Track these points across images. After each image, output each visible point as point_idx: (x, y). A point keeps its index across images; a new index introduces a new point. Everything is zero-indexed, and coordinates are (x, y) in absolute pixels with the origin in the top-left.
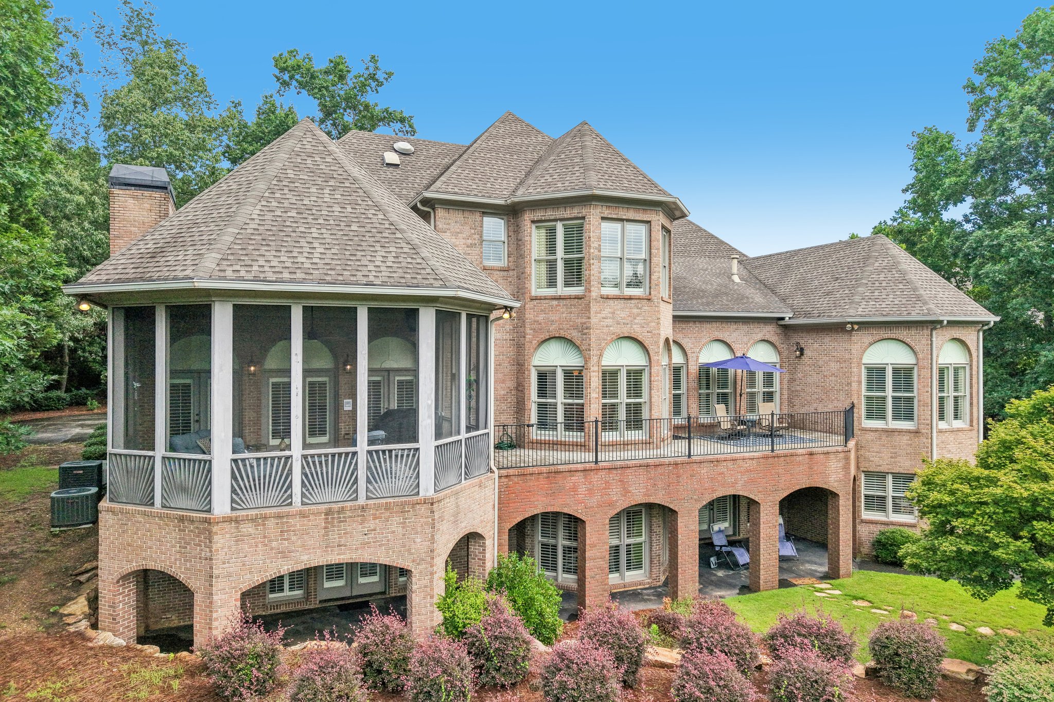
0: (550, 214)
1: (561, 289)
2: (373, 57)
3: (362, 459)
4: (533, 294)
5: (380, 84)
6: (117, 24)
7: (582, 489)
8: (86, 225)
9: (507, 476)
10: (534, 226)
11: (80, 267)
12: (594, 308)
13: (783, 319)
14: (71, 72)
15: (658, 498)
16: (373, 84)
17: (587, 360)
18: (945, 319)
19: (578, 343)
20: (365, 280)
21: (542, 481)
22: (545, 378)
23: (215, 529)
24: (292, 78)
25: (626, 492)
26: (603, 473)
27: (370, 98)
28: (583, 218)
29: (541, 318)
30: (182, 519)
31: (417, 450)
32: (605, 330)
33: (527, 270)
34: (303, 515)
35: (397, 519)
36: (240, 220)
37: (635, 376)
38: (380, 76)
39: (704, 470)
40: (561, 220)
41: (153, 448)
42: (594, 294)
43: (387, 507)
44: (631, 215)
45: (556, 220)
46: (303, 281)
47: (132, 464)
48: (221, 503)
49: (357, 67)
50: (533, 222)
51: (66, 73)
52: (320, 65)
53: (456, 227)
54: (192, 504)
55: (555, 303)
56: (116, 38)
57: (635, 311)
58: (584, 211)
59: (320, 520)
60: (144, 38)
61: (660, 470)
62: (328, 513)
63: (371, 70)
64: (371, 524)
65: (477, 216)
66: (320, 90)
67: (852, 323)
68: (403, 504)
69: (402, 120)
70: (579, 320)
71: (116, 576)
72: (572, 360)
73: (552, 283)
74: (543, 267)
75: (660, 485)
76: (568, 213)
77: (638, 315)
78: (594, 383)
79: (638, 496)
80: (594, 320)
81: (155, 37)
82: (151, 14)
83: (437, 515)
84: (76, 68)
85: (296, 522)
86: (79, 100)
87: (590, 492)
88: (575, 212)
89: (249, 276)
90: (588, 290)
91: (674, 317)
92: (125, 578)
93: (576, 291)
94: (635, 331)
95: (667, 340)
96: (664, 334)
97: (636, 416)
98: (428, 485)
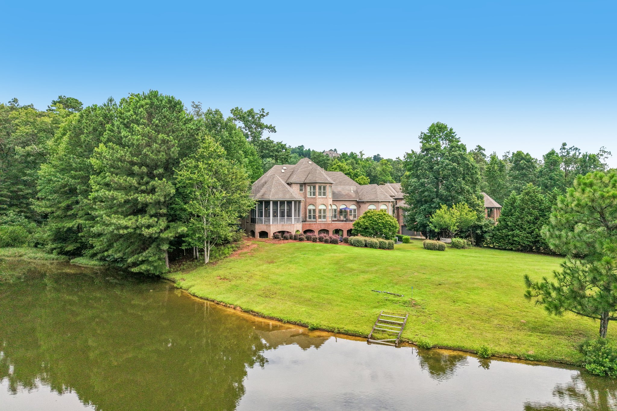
1: (312, 196)
3: (286, 219)
4: (308, 197)
9: (303, 224)
10: (308, 187)
13: (356, 200)
15: (325, 228)
17: (316, 208)
18: (380, 201)
19: (315, 205)
20: (286, 198)
21: (308, 225)
22: (310, 210)
23: (270, 226)
24: (237, 118)
25: (321, 227)
26: (317, 224)
29: (309, 201)
30: (267, 225)
31: (292, 218)
32: (319, 203)
33: (307, 193)
34: (279, 225)
37: (324, 210)
39: (334, 225)
41: (262, 217)
42: (317, 197)
43: (289, 225)
44: (323, 185)
45: (311, 186)
46: (279, 199)
47: (260, 219)
48: (271, 223)
53: (296, 187)
54: (268, 223)
55: (311, 198)
57: (324, 200)
58: (315, 185)
61: (326, 224)
62: (282, 225)
64: (287, 227)
67: (366, 201)
68: (291, 225)
70: (315, 201)
72: (314, 208)
74: (310, 193)
75: (326, 226)
76: (313, 185)
78: (317, 211)
79: (323, 228)
80: (317, 201)
87: (315, 227)
89: (273, 198)
91: (333, 200)
93: (314, 197)
94: (324, 203)
95: (331, 205)
96: (329, 204)
97: (325, 217)
98: (293, 223)
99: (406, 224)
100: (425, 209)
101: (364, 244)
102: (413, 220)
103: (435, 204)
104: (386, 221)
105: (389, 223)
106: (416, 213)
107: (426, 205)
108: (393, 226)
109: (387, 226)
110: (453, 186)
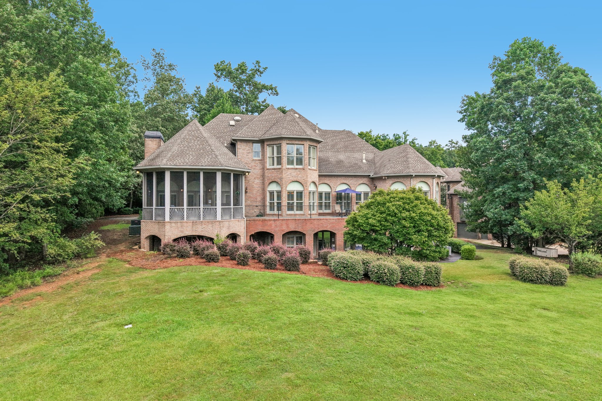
0: (272, 143)
1: (276, 166)
2: (258, 61)
3: (202, 210)
4: (268, 168)
5: (261, 73)
6: (150, 60)
7: (273, 225)
8: (139, 144)
9: (249, 220)
10: (268, 147)
11: (136, 160)
12: (284, 172)
13: (370, 175)
14: (133, 83)
15: (299, 229)
16: (259, 73)
17: (282, 188)
18: (414, 174)
19: (279, 183)
20: (201, 165)
21: (260, 223)
22: (272, 193)
23: (166, 224)
24: (222, 74)
25: (288, 227)
26: (280, 221)
27: (258, 79)
28: (281, 144)
29: (269, 175)
30: (159, 222)
31: (216, 208)
32: (288, 179)
33: (266, 160)
34: (187, 222)
35: (210, 225)
36: (173, 150)
37: (300, 194)
38: (261, 69)
39: (315, 222)
40: (275, 144)
41: (152, 206)
42: (284, 168)
43: (208, 222)
44: (297, 142)
45: (273, 144)
46: (186, 165)
47: (148, 210)
48: (167, 218)
49: (250, 66)
50: (267, 145)
51: (132, 84)
52: (234, 66)
53: (244, 147)
54: (161, 219)
55: (273, 170)
56: (150, 65)
57: (299, 173)
58: (281, 142)
59: (191, 224)
60: (161, 64)
61: (300, 221)
62: (193, 222)
63: (257, 67)
64: (204, 226)
65: (251, 144)
66: (234, 79)
67: (385, 176)
68: (212, 222)
69: (272, 89)
70: (280, 176)
71: (145, 237)
72: (278, 189)
73: (273, 165)
74: (271, 159)
75: (300, 225)
76: (277, 143)
77: (300, 174)
78: (284, 196)
79: (292, 228)
80: (284, 176)
81: (165, 63)
82: (164, 54)
83: (221, 225)
84: (135, 81)
85: (185, 224)
86: (136, 94)
87: (276, 226)
88: (278, 142)
89: (173, 164)
90: (282, 166)
91: (319, 175)
92: (146, 238)
93: (279, 167)
94: (299, 179)
95: (314, 183)
96: (310, 180)
97: (300, 207)
98: (219, 218)
99: (467, 221)
100: (504, 193)
101: (362, 273)
102: (479, 213)
103: (525, 182)
104: (422, 214)
105: (429, 218)
106: (486, 201)
107: (506, 186)
108: (439, 228)
109: (422, 228)
110: (566, 144)
